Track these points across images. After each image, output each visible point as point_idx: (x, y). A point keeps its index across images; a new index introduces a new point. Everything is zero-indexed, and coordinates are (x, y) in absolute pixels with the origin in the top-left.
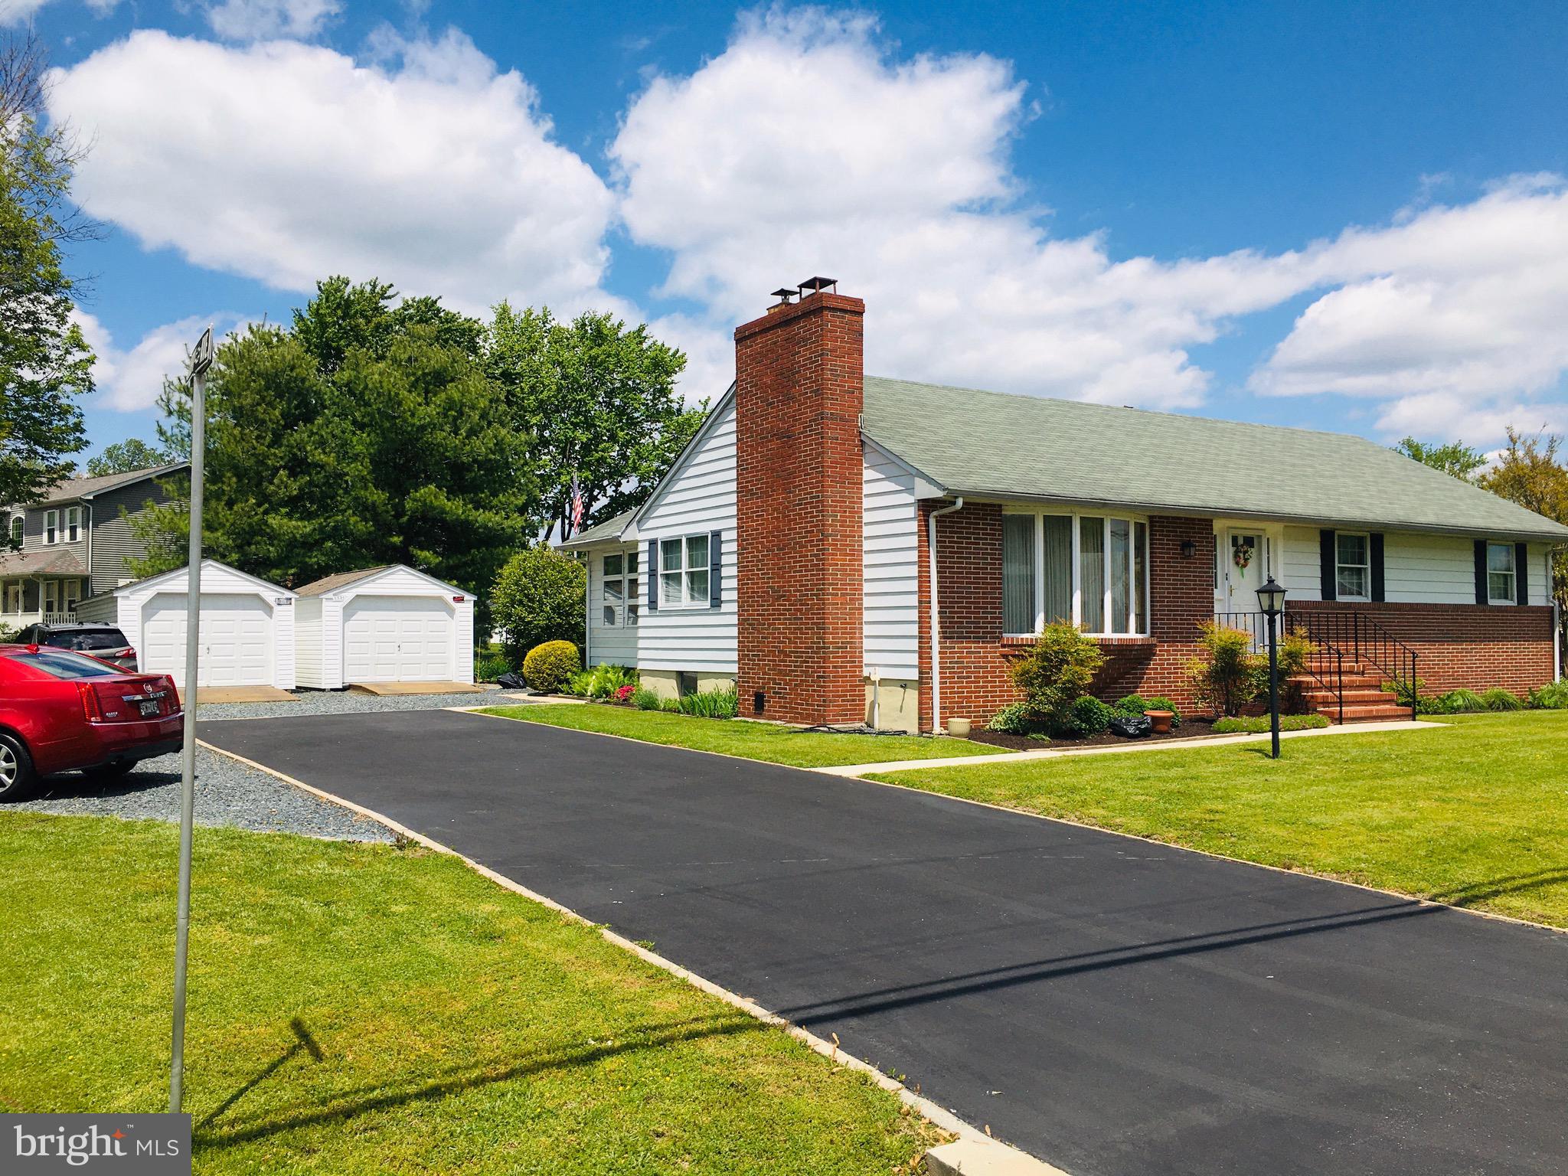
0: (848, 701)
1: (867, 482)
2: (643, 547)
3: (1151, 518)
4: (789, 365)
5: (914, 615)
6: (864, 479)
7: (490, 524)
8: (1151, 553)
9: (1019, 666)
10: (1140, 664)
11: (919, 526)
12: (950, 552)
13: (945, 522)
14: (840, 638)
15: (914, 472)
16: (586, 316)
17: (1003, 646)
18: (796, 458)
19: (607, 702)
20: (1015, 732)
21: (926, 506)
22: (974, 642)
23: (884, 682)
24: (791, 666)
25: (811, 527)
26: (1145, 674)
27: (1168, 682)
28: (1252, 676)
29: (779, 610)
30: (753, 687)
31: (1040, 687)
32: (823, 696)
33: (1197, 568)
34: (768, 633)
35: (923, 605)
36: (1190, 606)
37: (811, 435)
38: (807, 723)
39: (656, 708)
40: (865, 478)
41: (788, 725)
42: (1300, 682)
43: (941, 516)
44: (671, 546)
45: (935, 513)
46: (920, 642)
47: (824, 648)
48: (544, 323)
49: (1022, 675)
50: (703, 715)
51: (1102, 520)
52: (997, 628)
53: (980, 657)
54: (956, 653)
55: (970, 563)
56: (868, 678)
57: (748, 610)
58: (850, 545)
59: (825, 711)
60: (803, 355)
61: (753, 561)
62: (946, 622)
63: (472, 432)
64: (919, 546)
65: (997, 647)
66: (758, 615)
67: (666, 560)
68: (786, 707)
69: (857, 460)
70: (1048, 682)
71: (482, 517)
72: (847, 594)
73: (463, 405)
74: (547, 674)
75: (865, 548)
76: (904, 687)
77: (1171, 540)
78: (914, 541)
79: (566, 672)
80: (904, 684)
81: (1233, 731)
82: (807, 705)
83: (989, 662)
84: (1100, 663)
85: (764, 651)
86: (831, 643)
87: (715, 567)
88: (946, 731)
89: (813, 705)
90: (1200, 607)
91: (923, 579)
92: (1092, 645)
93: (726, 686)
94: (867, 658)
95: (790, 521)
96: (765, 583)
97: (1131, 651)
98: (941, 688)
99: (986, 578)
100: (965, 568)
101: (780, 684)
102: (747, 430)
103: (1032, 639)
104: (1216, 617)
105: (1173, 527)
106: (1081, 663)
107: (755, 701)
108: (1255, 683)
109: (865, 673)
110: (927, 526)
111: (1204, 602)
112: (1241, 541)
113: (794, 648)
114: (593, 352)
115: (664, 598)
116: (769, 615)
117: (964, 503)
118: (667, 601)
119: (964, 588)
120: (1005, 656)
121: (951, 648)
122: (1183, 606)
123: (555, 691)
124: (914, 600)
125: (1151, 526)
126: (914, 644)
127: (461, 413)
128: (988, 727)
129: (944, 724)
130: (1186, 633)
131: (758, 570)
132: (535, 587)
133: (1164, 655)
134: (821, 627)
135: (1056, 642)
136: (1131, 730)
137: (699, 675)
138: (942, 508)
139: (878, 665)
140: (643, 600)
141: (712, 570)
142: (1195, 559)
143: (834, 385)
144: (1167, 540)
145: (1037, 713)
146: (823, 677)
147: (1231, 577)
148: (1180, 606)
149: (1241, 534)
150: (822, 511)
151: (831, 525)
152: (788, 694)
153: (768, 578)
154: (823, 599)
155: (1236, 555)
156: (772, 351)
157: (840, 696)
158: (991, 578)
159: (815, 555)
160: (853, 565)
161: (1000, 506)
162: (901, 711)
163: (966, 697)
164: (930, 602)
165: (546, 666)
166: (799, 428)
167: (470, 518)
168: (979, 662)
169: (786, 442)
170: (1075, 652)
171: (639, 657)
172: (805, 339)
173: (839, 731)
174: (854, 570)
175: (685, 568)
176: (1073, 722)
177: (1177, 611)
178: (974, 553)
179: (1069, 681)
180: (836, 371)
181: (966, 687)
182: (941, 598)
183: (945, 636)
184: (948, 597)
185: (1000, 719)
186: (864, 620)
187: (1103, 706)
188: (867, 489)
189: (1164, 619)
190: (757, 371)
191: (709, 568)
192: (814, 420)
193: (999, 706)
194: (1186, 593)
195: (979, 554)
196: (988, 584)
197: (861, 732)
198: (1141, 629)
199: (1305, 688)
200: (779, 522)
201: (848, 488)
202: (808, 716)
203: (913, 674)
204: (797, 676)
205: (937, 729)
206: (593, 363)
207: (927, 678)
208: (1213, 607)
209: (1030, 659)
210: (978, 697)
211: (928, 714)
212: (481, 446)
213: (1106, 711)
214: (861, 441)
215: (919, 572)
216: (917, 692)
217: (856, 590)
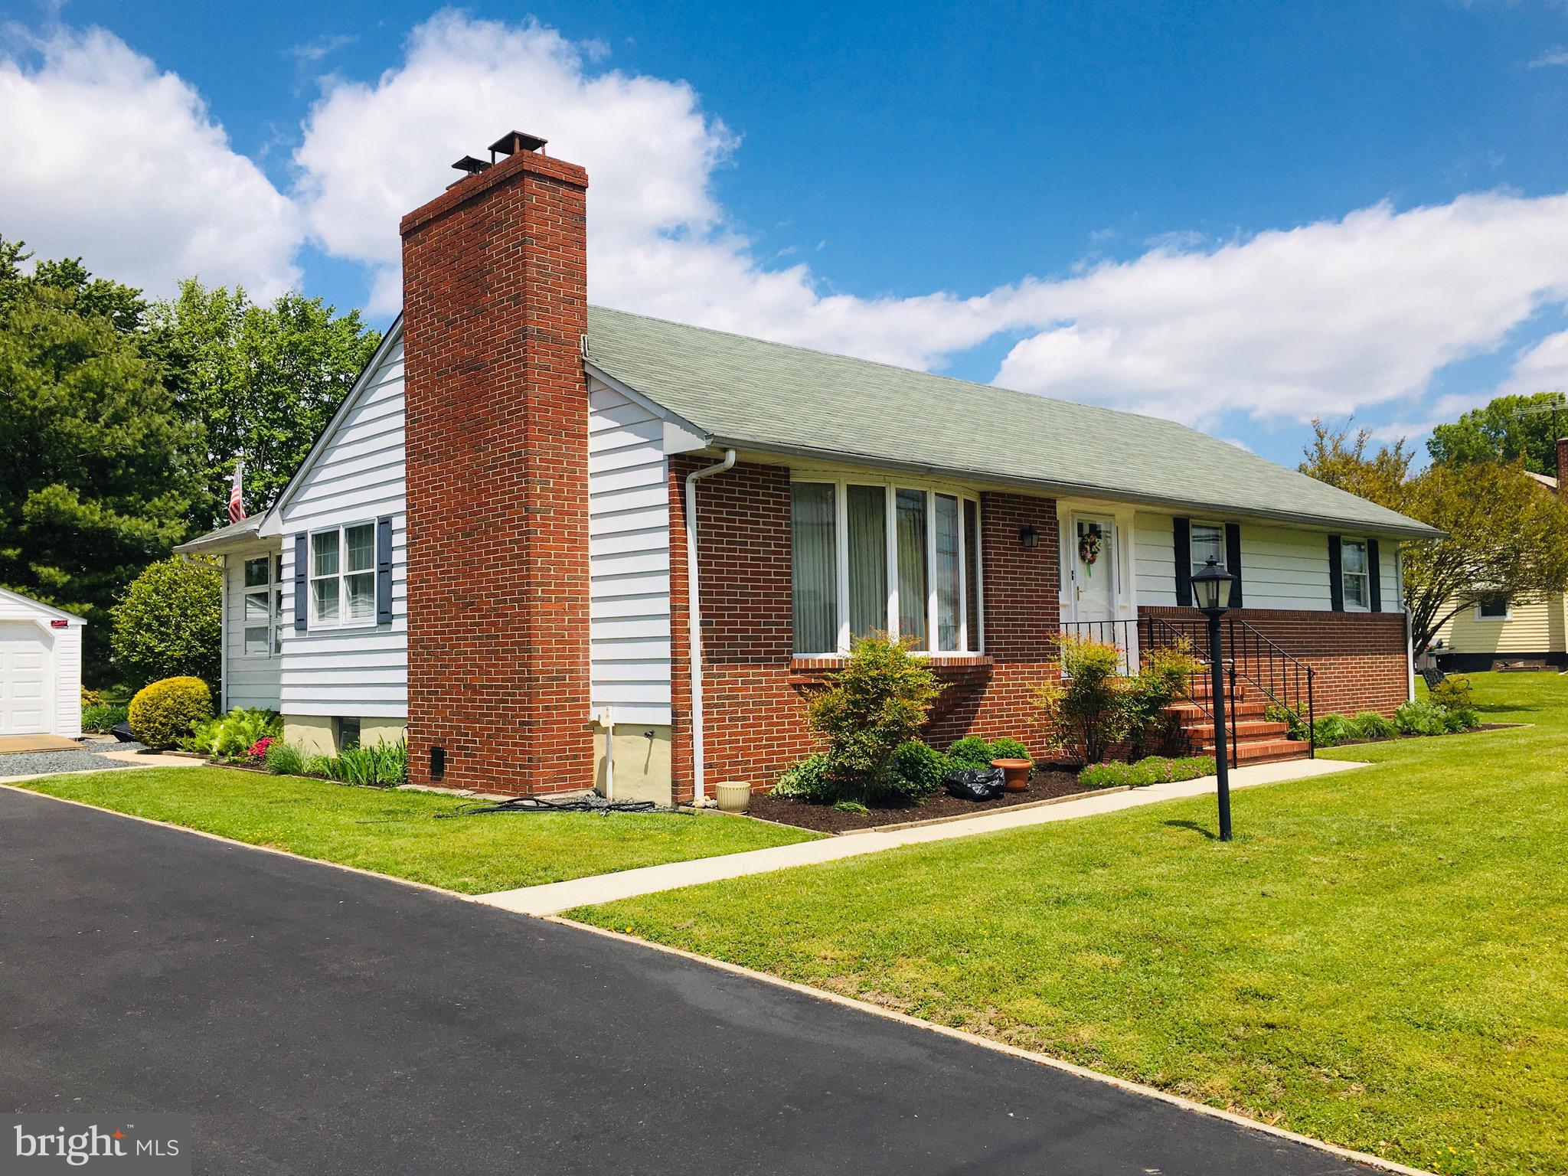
0: (567, 758)
1: (594, 434)
2: (289, 543)
3: (983, 495)
4: (477, 262)
5: (664, 628)
6: (590, 430)
7: (137, 533)
8: (983, 542)
9: (819, 701)
10: (973, 692)
11: (671, 494)
12: (717, 534)
13: (709, 489)
14: (554, 664)
15: (662, 414)
16: (289, 297)
17: (794, 672)
18: (488, 399)
19: (234, 763)
20: (814, 799)
21: (681, 465)
22: (753, 667)
23: (620, 728)
24: (482, 708)
25: (510, 499)
26: (978, 705)
27: (1007, 716)
28: (1121, 705)
29: (465, 624)
30: (429, 740)
31: (852, 733)
32: (529, 753)
33: (1039, 563)
34: (450, 660)
35: (678, 614)
36: (1031, 614)
37: (509, 364)
38: (505, 794)
39: (297, 772)
40: (591, 428)
41: (479, 797)
42: (1178, 712)
43: (703, 480)
44: (326, 540)
45: (694, 475)
46: (673, 669)
47: (529, 680)
48: (237, 305)
49: (823, 715)
50: (358, 782)
51: (924, 493)
52: (786, 645)
53: (762, 689)
54: (727, 683)
55: (746, 551)
56: (597, 723)
57: (422, 627)
58: (570, 527)
59: (531, 775)
60: (498, 245)
61: (428, 555)
62: (712, 638)
63: (118, 418)
64: (672, 525)
65: (785, 674)
66: (436, 633)
67: (318, 560)
68: (475, 770)
69: (579, 402)
70: (863, 724)
71: (126, 525)
72: (566, 599)
73: (105, 385)
74: (161, 723)
75: (592, 531)
76: (650, 735)
77: (1008, 525)
78: (663, 517)
79: (189, 721)
80: (650, 732)
81: (1110, 785)
82: (506, 765)
83: (775, 696)
84: (935, 694)
85: (443, 686)
86: (542, 672)
87: (384, 568)
88: (714, 802)
89: (514, 766)
90: (1043, 614)
91: (677, 573)
92: (924, 668)
93: (395, 737)
94: (596, 694)
95: (479, 492)
96: (446, 586)
97: (964, 674)
98: (705, 736)
99: (769, 573)
100: (739, 558)
101: (467, 735)
102: (419, 363)
103: (834, 661)
104: (1062, 627)
105: (1010, 508)
106: (910, 694)
107: (432, 760)
108: (1126, 715)
109: (593, 717)
110: (683, 494)
111: (1047, 608)
112: (1086, 530)
113: (487, 680)
114: (293, 338)
115: (316, 614)
116: (451, 632)
117: (737, 463)
118: (322, 617)
119: (738, 587)
120: (796, 686)
121: (720, 676)
122: (1023, 614)
123: (173, 747)
124: (664, 605)
125: (983, 506)
126: (665, 672)
127: (101, 396)
128: (774, 791)
129: (710, 792)
130: (1028, 649)
131: (435, 567)
132: (170, 606)
133: (1001, 680)
134: (525, 647)
135: (874, 664)
136: (978, 789)
137: (362, 721)
138: (703, 467)
139: (611, 704)
140: (289, 618)
141: (380, 572)
142: (1036, 551)
143: (542, 289)
144: (1003, 525)
145: (847, 770)
146: (529, 723)
147: (1077, 575)
148: (1020, 614)
149: (1088, 519)
150: (526, 475)
151: (539, 496)
152: (477, 749)
153: (449, 579)
154: (529, 607)
155: (1082, 548)
156: (452, 244)
157: (554, 752)
158: (776, 574)
159: (516, 542)
160: (575, 556)
161: (787, 469)
162: (646, 772)
163: (742, 748)
164: (687, 608)
165: (160, 712)
166: (492, 353)
167: (112, 526)
168: (761, 696)
169: (474, 376)
170: (901, 678)
171: (283, 697)
172: (499, 223)
173: (550, 807)
174: (576, 563)
175: (343, 570)
176: (896, 781)
177: (1017, 620)
178: (751, 537)
179: (894, 722)
180: (545, 268)
181: (741, 733)
182: (705, 601)
183: (711, 657)
184: (715, 600)
185: (792, 779)
186: (592, 637)
187: (935, 754)
188: (593, 444)
189: (1000, 632)
190: (433, 277)
191: (375, 570)
192: (513, 341)
193: (789, 759)
194: (1026, 596)
195: (758, 537)
196: (771, 581)
197: (586, 807)
198: (973, 646)
199: (1184, 720)
200: (464, 495)
201: (567, 442)
202: (508, 781)
203: (664, 717)
204: (491, 722)
205: (700, 799)
206: (294, 349)
207: (684, 722)
208: (1058, 614)
209: (835, 691)
210: (760, 747)
211: (687, 775)
212: (127, 437)
213: (941, 762)
214: (585, 374)
215: (671, 563)
216: (669, 744)
217: (579, 592)
